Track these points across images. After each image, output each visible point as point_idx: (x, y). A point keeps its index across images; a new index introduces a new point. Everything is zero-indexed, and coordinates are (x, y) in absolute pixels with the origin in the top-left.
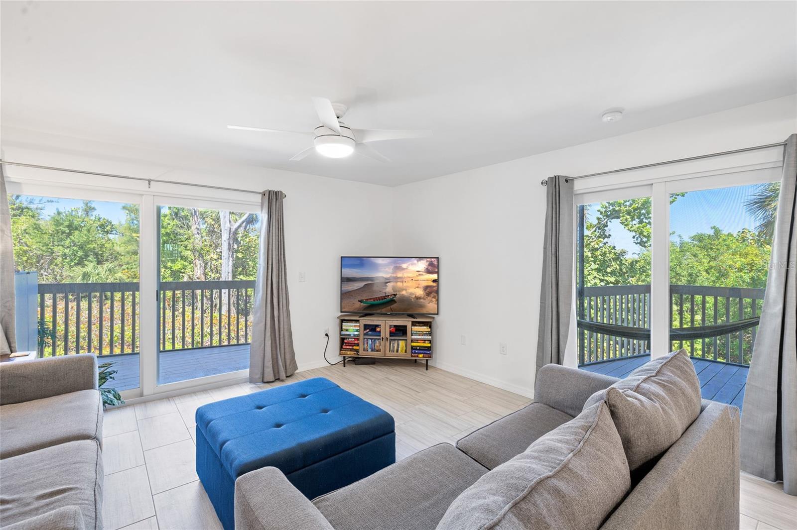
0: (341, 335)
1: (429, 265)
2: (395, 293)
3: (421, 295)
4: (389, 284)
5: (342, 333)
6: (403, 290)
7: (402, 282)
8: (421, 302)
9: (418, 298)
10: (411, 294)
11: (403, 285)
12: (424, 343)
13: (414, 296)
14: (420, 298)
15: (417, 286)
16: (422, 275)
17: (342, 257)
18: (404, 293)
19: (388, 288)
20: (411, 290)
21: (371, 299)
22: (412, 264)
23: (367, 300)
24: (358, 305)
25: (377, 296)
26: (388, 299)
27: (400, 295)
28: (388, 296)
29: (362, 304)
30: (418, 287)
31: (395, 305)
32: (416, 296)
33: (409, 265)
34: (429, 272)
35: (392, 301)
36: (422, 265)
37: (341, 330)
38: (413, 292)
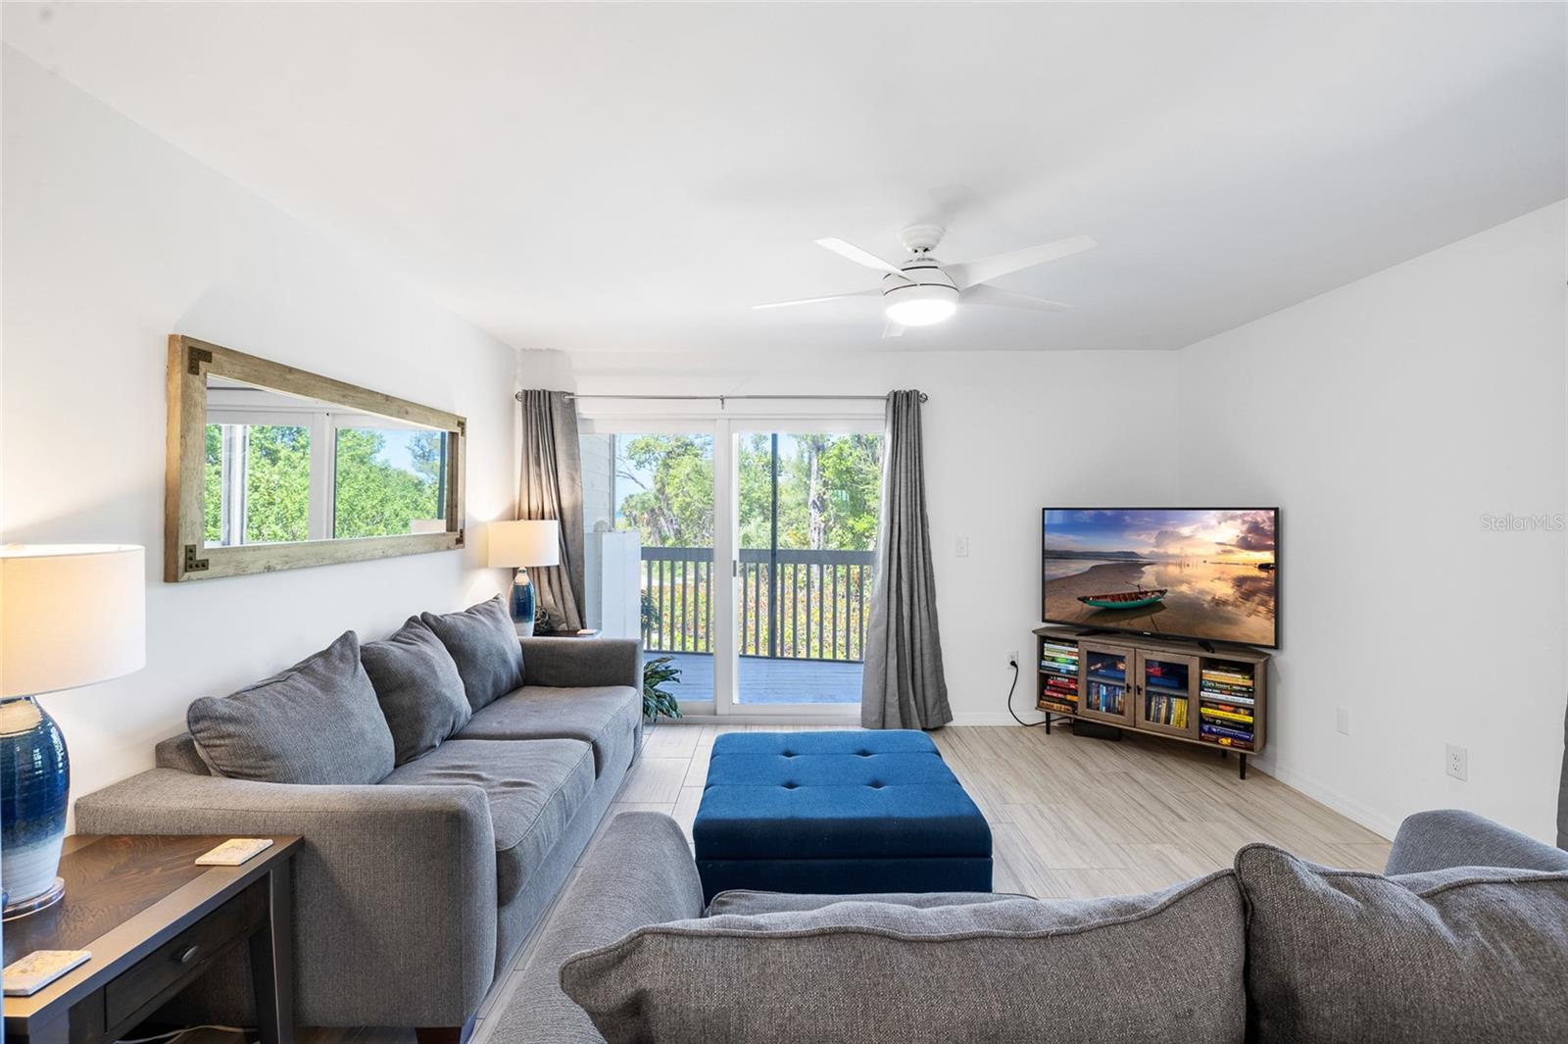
0: (1040, 667)
1: (1250, 531)
2: (1163, 589)
3: (1228, 595)
4: (1147, 567)
5: (1045, 663)
6: (1182, 582)
7: (1180, 565)
8: (1228, 611)
9: (1219, 603)
10: (1203, 592)
11: (1181, 572)
12: (1235, 712)
13: (1209, 598)
14: (1225, 603)
15: (1217, 576)
16: (1230, 552)
17: (1044, 509)
18: (1184, 588)
19: (1145, 576)
20: (1201, 585)
21: (1106, 597)
22: (1205, 528)
23: (1098, 597)
24: (1077, 607)
25: (1118, 593)
26: (1146, 600)
27: (1173, 592)
28: (1146, 593)
29: (1086, 605)
30: (1219, 579)
31: (1163, 612)
32: (1213, 598)
33: (1197, 529)
34: (1245, 545)
35: (1155, 606)
36: (1231, 530)
37: (1041, 656)
38: (1208, 589)
